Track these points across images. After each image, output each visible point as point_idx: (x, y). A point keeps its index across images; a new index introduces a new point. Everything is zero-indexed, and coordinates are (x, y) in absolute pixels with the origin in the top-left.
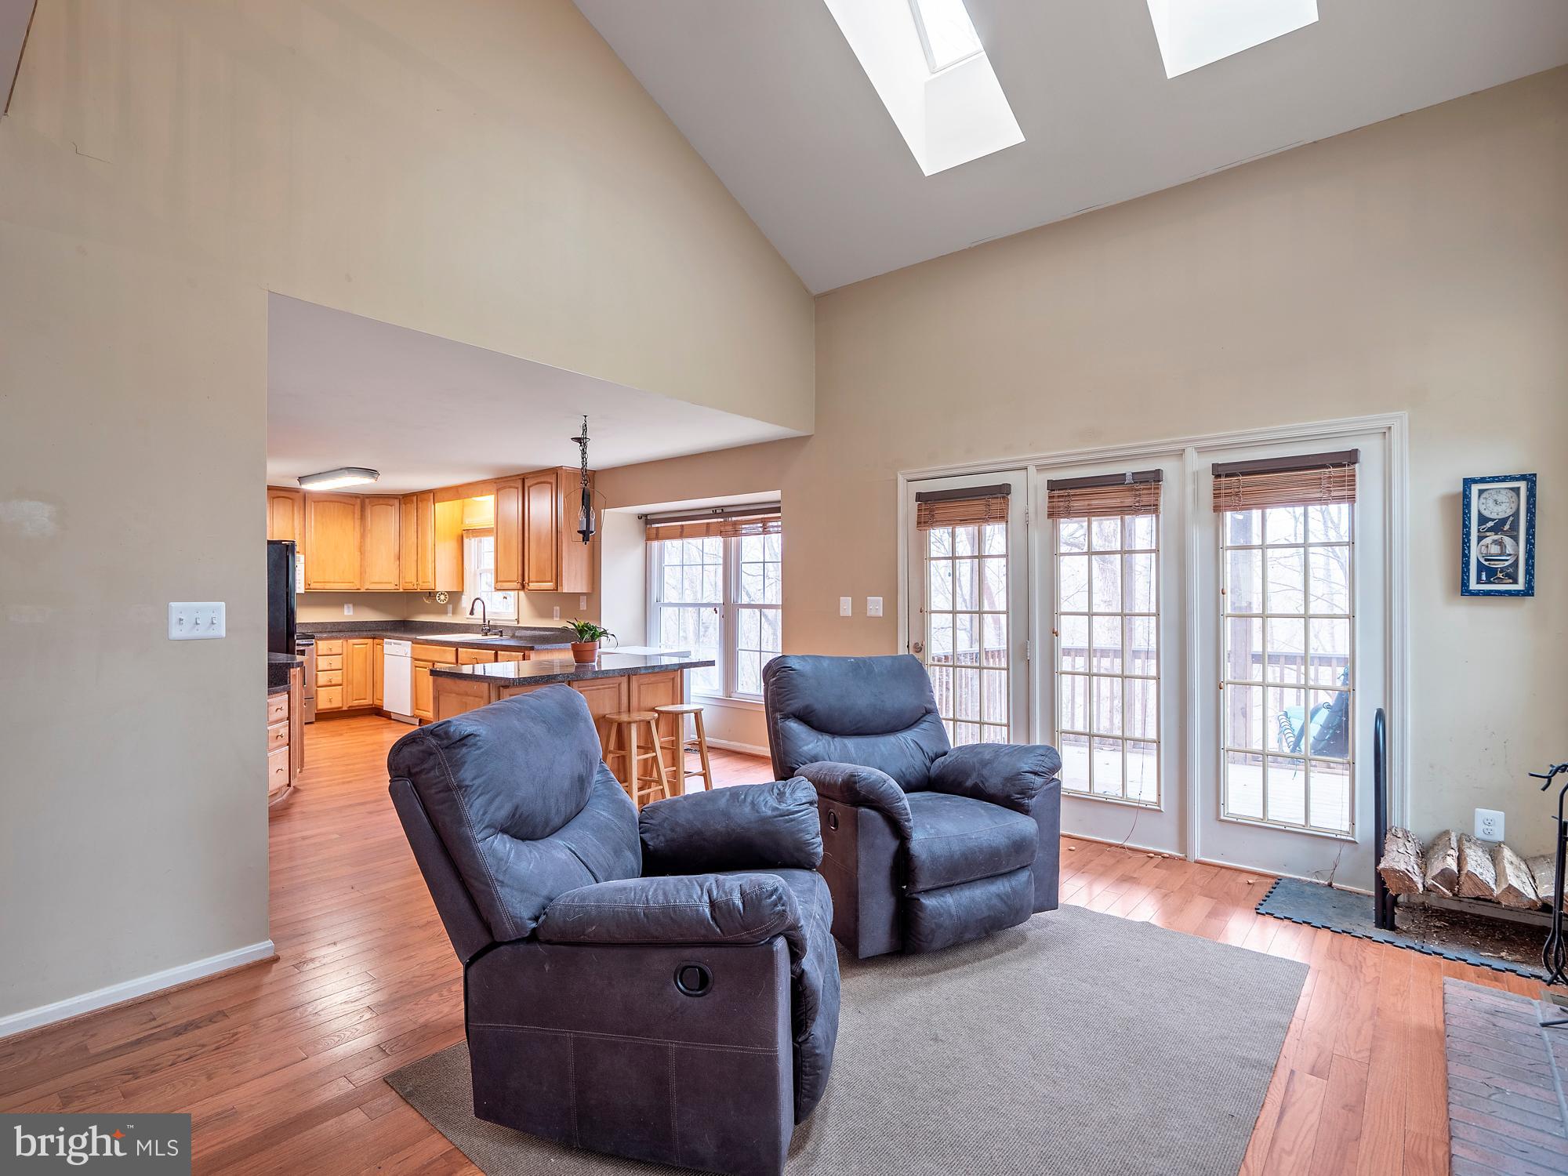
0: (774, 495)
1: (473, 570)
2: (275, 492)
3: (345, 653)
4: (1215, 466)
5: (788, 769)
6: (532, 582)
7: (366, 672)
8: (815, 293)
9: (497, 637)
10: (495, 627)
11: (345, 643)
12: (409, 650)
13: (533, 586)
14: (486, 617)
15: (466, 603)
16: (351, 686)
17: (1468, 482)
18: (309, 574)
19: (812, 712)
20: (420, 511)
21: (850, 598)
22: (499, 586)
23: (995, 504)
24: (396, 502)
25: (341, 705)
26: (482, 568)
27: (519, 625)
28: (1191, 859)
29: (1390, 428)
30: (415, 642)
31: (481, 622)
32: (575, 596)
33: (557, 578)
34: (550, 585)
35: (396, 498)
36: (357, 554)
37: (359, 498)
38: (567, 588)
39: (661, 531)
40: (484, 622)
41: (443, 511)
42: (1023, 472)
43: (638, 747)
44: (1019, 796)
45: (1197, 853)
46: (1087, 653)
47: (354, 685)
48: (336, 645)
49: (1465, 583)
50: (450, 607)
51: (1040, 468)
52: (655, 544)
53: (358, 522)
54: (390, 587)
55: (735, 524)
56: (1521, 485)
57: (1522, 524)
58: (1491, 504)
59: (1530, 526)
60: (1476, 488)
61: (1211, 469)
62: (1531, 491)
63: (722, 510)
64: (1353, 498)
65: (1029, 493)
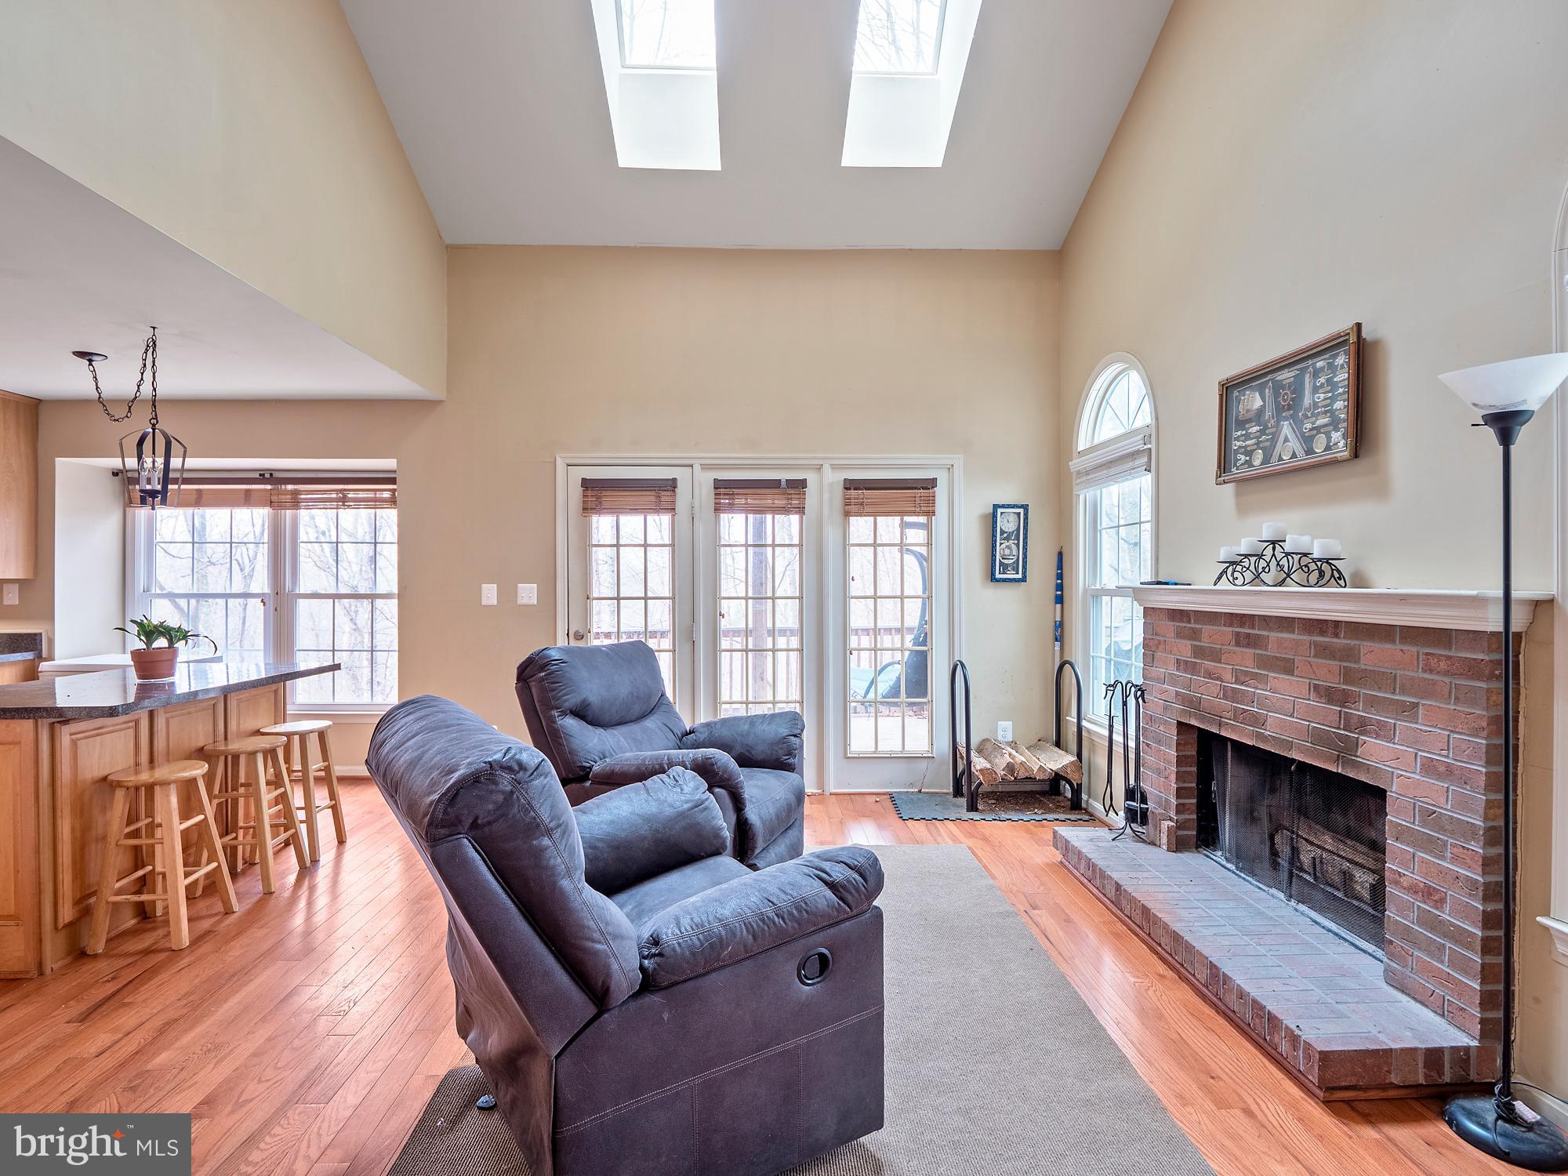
0: (390, 463)
4: (846, 481)
5: (578, 769)
8: (449, 241)
17: (996, 507)
19: (587, 706)
21: (496, 585)
23: (665, 496)
28: (827, 793)
29: (953, 465)
42: (690, 469)
43: (268, 783)
44: (786, 757)
45: (832, 787)
46: (743, 634)
49: (993, 574)
51: (705, 467)
52: (142, 513)
55: (296, 493)
56: (1021, 511)
57: (1021, 536)
58: (1007, 522)
59: (1025, 538)
60: (999, 511)
61: (842, 483)
62: (1026, 515)
63: (271, 475)
64: (934, 513)
65: (694, 488)
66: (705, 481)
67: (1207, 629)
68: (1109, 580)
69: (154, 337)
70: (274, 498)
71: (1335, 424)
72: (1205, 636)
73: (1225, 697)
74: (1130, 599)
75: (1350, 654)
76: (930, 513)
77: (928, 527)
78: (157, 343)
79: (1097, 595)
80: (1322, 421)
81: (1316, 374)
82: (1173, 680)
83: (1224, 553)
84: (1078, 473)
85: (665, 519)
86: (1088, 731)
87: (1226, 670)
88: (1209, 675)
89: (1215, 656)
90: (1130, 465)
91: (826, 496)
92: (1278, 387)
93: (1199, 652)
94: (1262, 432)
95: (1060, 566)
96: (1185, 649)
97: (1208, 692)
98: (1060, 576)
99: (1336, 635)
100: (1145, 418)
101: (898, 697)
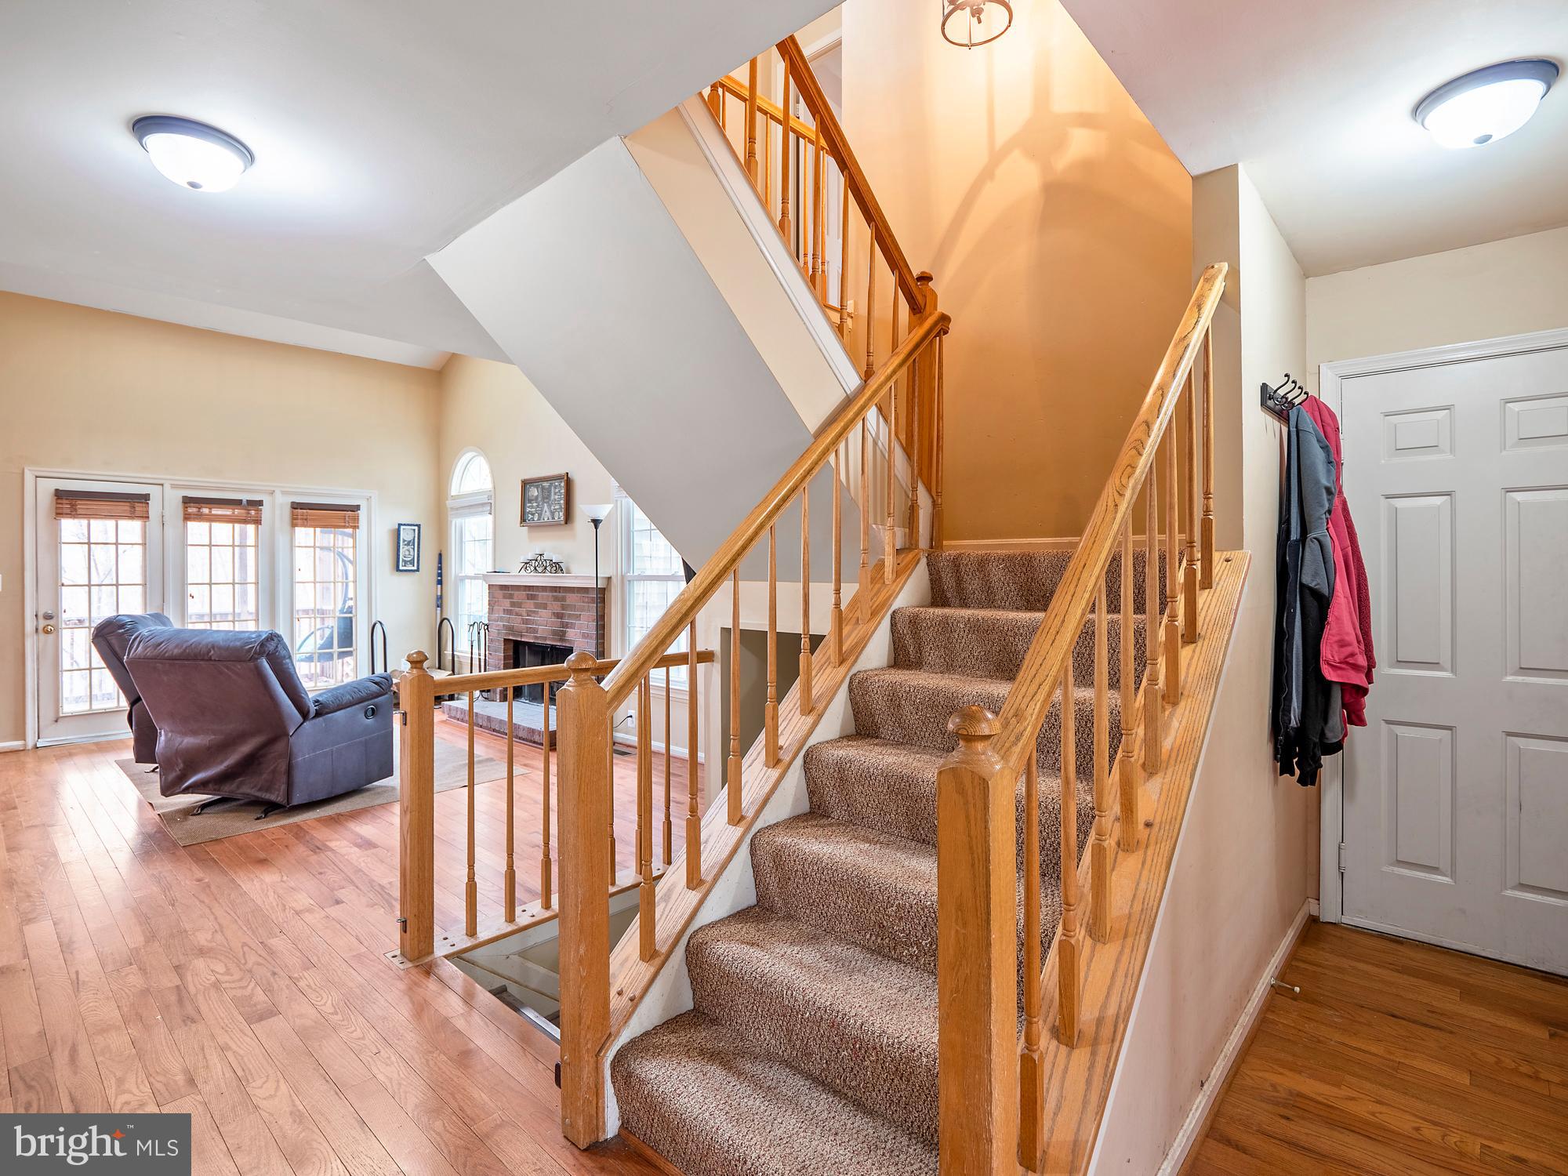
4: (293, 503)
17: (400, 525)
23: (139, 507)
29: (370, 497)
42: (161, 487)
49: (398, 566)
51: (174, 486)
56: (416, 528)
57: (416, 543)
58: (406, 535)
59: (419, 544)
60: (402, 527)
61: (290, 505)
62: (419, 531)
64: (358, 527)
65: (166, 502)
66: (174, 497)
67: (516, 593)
68: (469, 571)
71: (561, 508)
72: (515, 597)
73: (523, 624)
74: (481, 581)
75: (564, 599)
76: (356, 527)
77: (353, 536)
79: (463, 579)
80: (557, 507)
81: (555, 487)
82: (501, 619)
83: (523, 559)
84: (452, 508)
85: (137, 525)
86: (458, 657)
87: (523, 611)
88: (517, 614)
89: (519, 605)
90: (481, 509)
91: (277, 512)
92: (543, 488)
93: (513, 604)
94: (538, 506)
95: (440, 562)
96: (507, 604)
97: (516, 622)
98: (440, 568)
99: (560, 592)
100: (488, 485)
101: (332, 648)
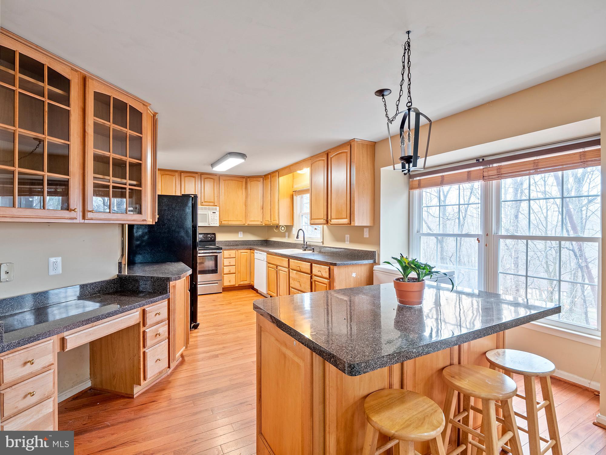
1: (298, 214)
2: (206, 175)
3: (237, 258)
6: (333, 219)
7: (247, 267)
9: (311, 252)
10: (310, 246)
11: (237, 251)
12: (265, 257)
13: (334, 221)
14: (305, 240)
15: (294, 231)
16: (239, 274)
18: (221, 217)
20: (272, 183)
22: (313, 221)
24: (262, 179)
25: (235, 284)
26: (303, 212)
27: (323, 245)
30: (269, 253)
31: (302, 242)
32: (361, 228)
33: (351, 216)
34: (346, 221)
35: (261, 177)
36: (244, 206)
37: (244, 178)
38: (358, 222)
39: (422, 182)
40: (304, 242)
41: (283, 181)
47: (241, 273)
48: (233, 253)
50: (287, 234)
52: (416, 192)
53: (244, 190)
54: (258, 223)
55: (499, 168)
63: (483, 160)
69: (409, 40)
70: (485, 174)
78: (411, 44)
